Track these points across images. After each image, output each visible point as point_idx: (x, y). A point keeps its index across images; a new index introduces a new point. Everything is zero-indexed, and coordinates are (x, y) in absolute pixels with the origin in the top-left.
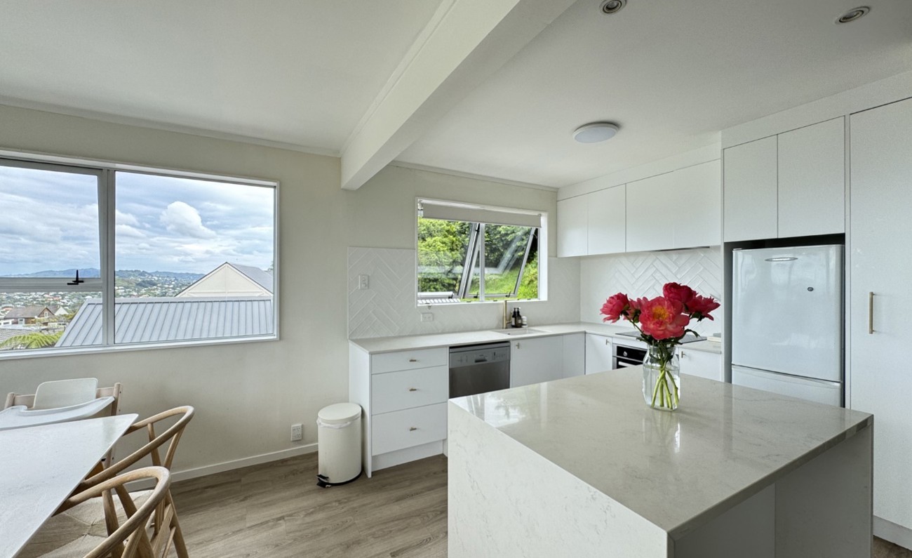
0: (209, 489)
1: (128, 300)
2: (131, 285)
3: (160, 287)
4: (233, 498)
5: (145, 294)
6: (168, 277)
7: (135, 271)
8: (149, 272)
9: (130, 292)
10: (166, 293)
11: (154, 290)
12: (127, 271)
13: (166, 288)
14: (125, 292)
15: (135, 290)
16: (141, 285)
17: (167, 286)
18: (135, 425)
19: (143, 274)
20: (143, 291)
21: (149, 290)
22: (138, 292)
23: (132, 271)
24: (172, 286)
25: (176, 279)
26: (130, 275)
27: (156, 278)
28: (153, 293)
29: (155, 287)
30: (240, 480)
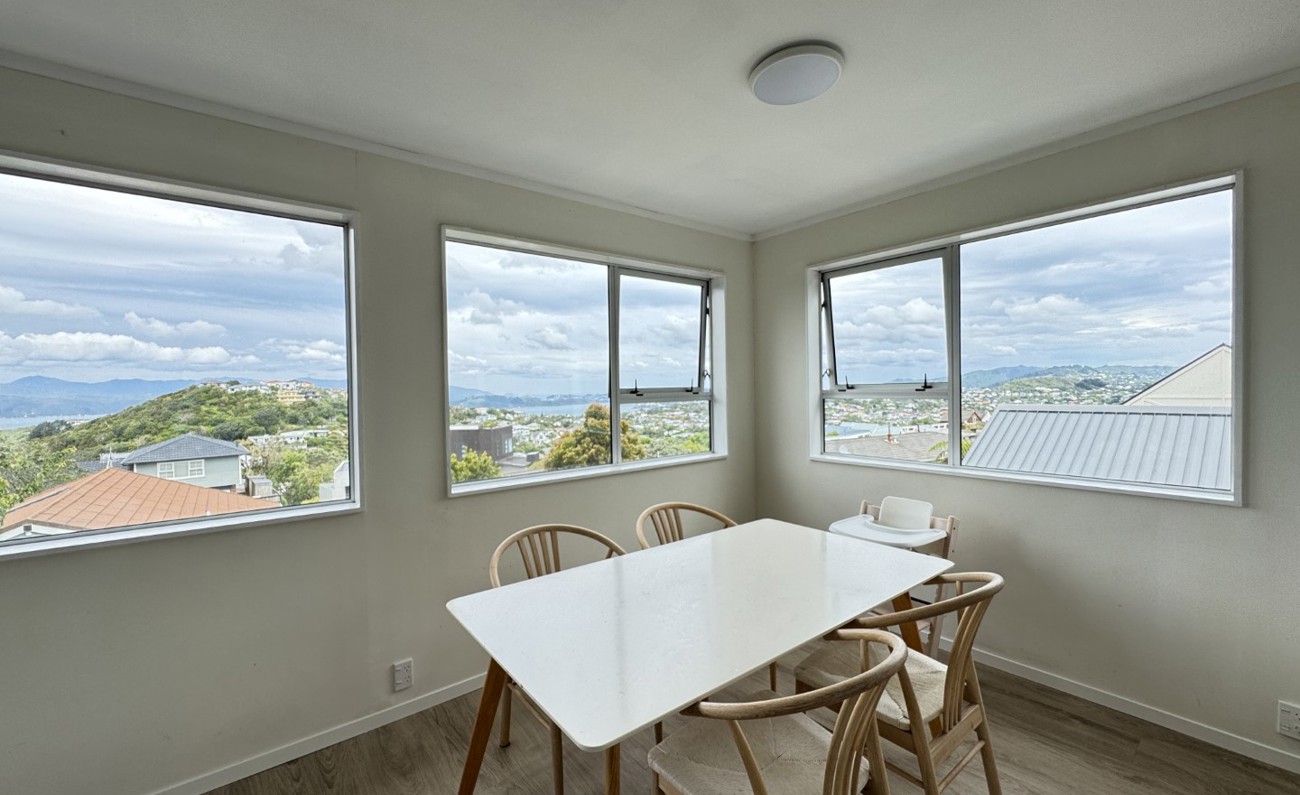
0: (1077, 722)
1: (1064, 407)
2: (1068, 386)
3: (1110, 388)
4: (1114, 763)
5: (1088, 398)
6: (1122, 373)
7: (1075, 366)
8: (1093, 367)
9: (1067, 395)
10: (1119, 397)
11: (1101, 393)
12: (1063, 367)
13: (1120, 390)
14: (1061, 396)
15: (1073, 392)
16: (1082, 385)
17: (1121, 387)
18: (944, 575)
19: (1084, 370)
20: (1085, 393)
21: (1094, 393)
22: (1078, 395)
23: (1070, 367)
24: (1129, 387)
25: (1136, 377)
26: (1067, 373)
27: (1105, 376)
28: (1099, 398)
29: (1103, 389)
30: (1137, 741)
